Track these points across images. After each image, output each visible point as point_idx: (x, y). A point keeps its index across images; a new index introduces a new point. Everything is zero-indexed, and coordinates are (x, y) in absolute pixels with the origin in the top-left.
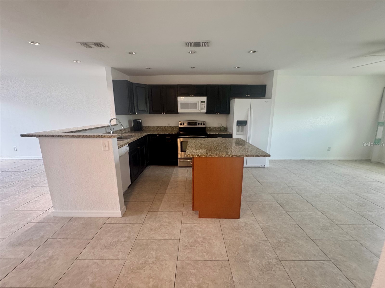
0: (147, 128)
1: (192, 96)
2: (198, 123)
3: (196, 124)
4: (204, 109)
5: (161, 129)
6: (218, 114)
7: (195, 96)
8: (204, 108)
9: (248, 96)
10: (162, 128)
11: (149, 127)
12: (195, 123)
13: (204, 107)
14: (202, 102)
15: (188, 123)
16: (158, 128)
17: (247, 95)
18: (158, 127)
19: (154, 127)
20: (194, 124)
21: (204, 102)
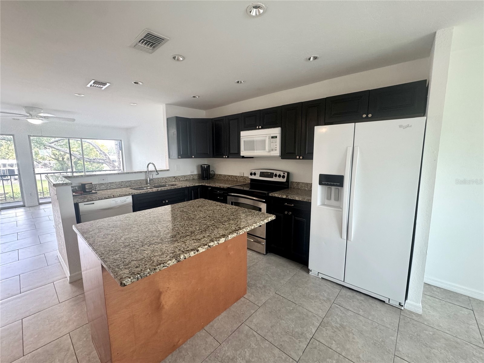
0: (218, 176)
1: (259, 129)
2: (274, 174)
3: (271, 175)
4: (276, 150)
5: (232, 179)
6: (299, 159)
7: (263, 128)
8: (276, 148)
9: (367, 116)
10: (232, 177)
11: (220, 175)
12: (270, 173)
13: (275, 146)
14: (272, 137)
15: (261, 172)
16: (229, 178)
17: (364, 116)
18: (229, 176)
19: (225, 176)
20: (269, 175)
21: (276, 137)
